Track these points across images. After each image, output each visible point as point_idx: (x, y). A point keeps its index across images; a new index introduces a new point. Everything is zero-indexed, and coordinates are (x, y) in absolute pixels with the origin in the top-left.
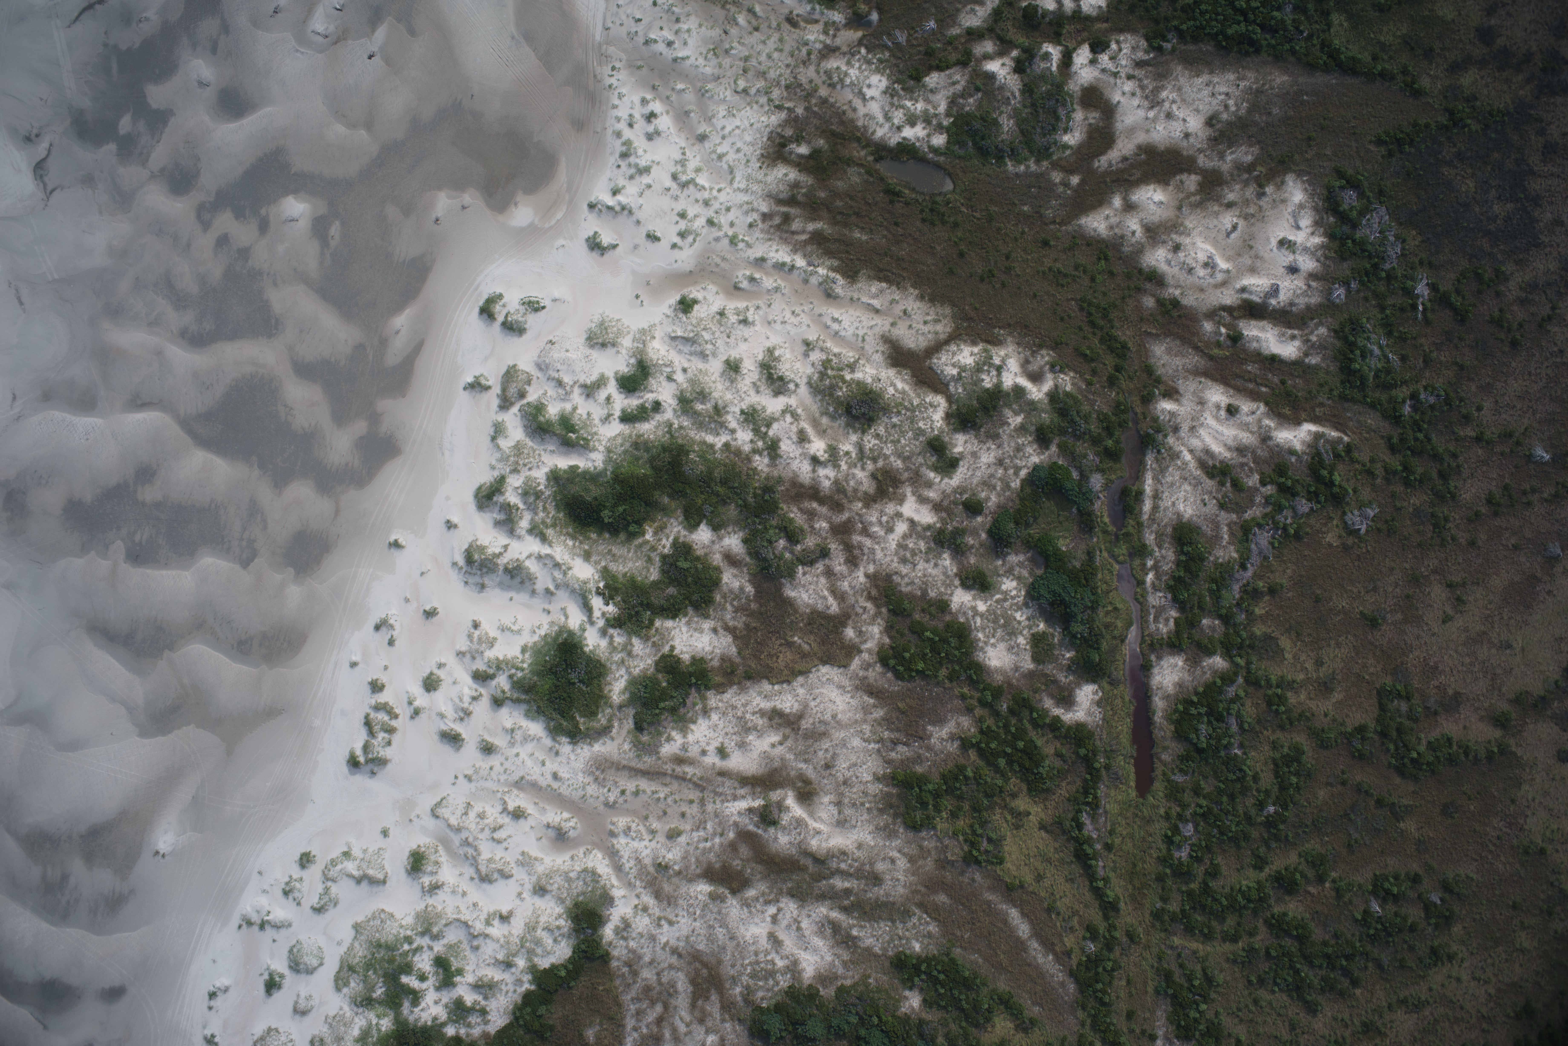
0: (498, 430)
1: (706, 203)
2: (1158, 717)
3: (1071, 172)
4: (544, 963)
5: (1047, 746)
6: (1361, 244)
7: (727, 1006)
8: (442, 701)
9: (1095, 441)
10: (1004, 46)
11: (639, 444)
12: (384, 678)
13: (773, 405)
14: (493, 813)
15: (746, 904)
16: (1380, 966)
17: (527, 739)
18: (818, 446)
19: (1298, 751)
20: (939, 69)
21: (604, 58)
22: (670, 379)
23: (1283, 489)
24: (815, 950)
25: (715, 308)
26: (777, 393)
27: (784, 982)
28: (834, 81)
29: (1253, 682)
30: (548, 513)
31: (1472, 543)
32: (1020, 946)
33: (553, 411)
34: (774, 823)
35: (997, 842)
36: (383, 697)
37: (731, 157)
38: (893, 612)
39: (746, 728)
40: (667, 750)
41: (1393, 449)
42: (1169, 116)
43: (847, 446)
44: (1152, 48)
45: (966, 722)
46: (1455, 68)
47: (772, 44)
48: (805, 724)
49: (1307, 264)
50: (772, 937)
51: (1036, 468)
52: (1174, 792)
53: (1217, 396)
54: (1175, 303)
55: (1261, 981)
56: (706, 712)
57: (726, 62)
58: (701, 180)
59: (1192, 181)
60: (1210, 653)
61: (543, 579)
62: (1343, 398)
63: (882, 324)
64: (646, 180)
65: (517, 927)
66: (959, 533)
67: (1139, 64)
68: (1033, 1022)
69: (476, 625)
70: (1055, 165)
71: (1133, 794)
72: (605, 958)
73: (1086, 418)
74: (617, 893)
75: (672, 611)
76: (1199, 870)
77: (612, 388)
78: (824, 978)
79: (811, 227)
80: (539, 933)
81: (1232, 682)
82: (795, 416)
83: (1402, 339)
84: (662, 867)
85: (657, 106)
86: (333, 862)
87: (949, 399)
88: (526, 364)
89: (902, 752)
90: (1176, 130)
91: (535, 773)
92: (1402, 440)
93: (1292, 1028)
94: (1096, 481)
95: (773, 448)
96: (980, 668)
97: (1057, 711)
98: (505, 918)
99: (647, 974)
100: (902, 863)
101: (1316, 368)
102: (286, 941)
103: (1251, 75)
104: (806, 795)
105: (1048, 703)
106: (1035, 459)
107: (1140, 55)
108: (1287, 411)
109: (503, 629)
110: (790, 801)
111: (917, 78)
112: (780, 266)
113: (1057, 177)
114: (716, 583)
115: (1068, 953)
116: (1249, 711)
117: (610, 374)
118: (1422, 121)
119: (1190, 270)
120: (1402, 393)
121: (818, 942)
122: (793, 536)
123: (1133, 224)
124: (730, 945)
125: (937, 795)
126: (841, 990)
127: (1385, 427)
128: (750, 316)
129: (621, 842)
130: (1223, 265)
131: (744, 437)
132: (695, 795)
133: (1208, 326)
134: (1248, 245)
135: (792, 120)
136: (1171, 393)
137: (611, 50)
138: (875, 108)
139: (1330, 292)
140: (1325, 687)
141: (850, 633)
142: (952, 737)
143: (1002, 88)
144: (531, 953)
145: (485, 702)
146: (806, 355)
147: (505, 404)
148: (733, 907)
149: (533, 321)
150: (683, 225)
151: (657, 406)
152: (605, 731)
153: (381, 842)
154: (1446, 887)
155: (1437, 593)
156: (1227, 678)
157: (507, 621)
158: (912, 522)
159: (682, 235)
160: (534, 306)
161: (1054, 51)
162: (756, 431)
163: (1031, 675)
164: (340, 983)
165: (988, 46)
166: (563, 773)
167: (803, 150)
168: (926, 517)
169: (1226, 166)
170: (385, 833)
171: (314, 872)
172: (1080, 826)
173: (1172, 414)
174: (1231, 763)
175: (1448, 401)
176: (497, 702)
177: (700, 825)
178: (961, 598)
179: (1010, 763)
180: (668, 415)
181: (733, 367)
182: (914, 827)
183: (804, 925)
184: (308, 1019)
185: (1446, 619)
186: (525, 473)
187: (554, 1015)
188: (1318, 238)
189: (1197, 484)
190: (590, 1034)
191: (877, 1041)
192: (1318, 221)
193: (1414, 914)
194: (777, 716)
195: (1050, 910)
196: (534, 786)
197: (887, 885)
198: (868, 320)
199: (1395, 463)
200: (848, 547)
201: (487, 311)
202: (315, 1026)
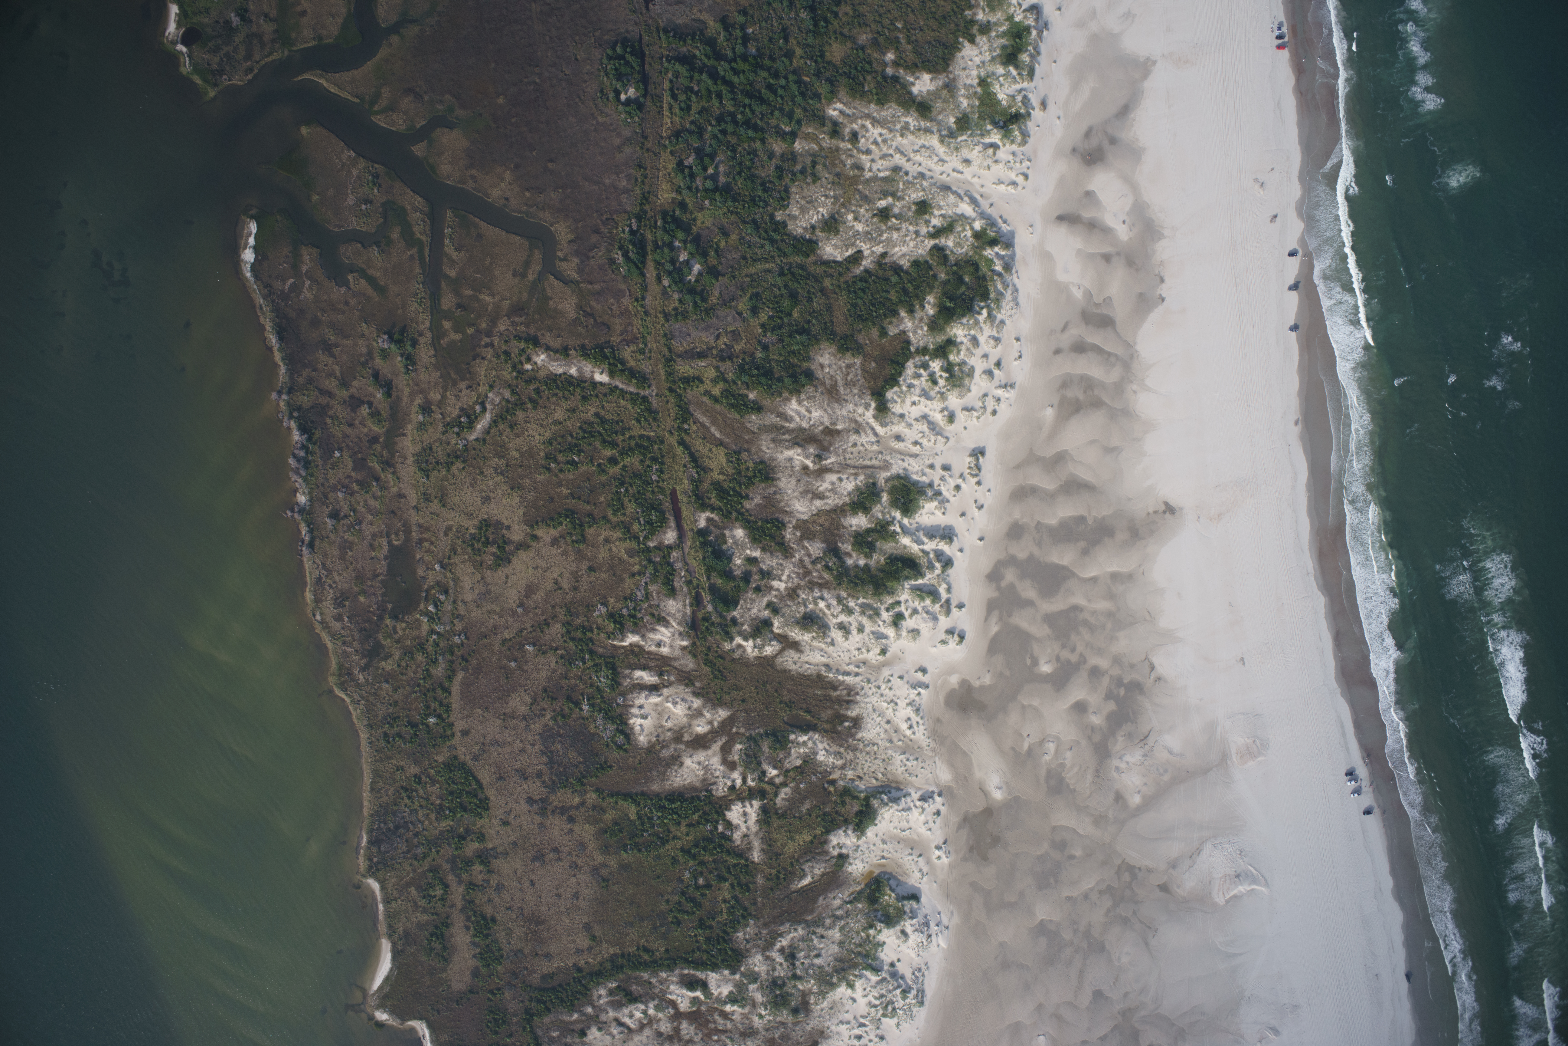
0: (949, 590)
1: (882, 695)
2: (672, 519)
3: (737, 733)
4: (896, 389)
5: (715, 501)
6: (614, 722)
7: (823, 383)
8: (952, 483)
9: (713, 624)
10: (771, 782)
11: (892, 593)
12: (976, 487)
13: (842, 618)
14: (925, 442)
15: (822, 423)
16: (572, 436)
17: (917, 473)
18: (822, 605)
19: (614, 514)
20: (797, 767)
21: (933, 750)
22: (884, 622)
23: (634, 617)
24: (792, 410)
25: (871, 653)
26: (841, 623)
27: (803, 396)
28: (838, 755)
29: (636, 538)
30: (924, 561)
31: (553, 607)
32: (714, 423)
33: (928, 602)
34: (816, 456)
35: (729, 461)
36: (975, 479)
37: (875, 716)
38: (783, 544)
39: (833, 490)
40: (862, 478)
41: (591, 640)
42: (699, 763)
43: (811, 606)
44: (710, 791)
45: (748, 506)
46: (583, 803)
47: (866, 767)
48: (810, 496)
49: (635, 710)
50: (810, 412)
51: (735, 610)
52: (662, 490)
53: (665, 651)
54: (687, 685)
55: (617, 422)
56: (849, 494)
57: (883, 756)
58: (885, 705)
59: (686, 737)
60: (655, 547)
61: (921, 535)
62: (613, 657)
63: (804, 658)
64: (908, 701)
65: (908, 402)
66: (762, 579)
67: (715, 783)
68: (704, 394)
69: (944, 513)
70: (743, 735)
71: (678, 488)
72: (873, 394)
73: (717, 633)
74: (872, 420)
75: (869, 531)
76: (648, 462)
77: (907, 614)
78: (787, 399)
79: (838, 693)
80: (899, 400)
82: (833, 615)
83: (592, 686)
84: (857, 432)
85: (908, 733)
86: (983, 414)
87: (772, 632)
88: (942, 618)
89: (771, 490)
90: (696, 758)
91: (911, 461)
92: (587, 645)
93: (603, 407)
94: (710, 608)
95: (840, 600)
96: (745, 527)
97: (713, 516)
98: (914, 403)
99: (855, 391)
100: (764, 448)
101: (626, 668)
102: (996, 382)
103: (667, 787)
104: (805, 468)
105: (716, 518)
106: (735, 613)
107: (714, 787)
108: (636, 649)
109: (933, 514)
110: (811, 465)
111: (804, 761)
112: (848, 674)
113: (742, 730)
114: (853, 545)
115: (695, 423)
116: (636, 527)
117: (908, 620)
118: (594, 779)
119: (683, 700)
120: (590, 663)
121: (792, 413)
122: (827, 567)
123: (708, 715)
124: (825, 406)
125: (755, 476)
126: (781, 396)
127: (595, 648)
128: (856, 653)
129: (874, 439)
130: (670, 705)
131: (852, 604)
132: (849, 462)
133: (672, 679)
134: (660, 714)
135: (853, 736)
136: (684, 648)
137: (931, 754)
138: (820, 746)
139: (624, 701)
140: (607, 540)
141: (798, 534)
142: (752, 499)
143: (769, 764)
144: (902, 392)
145: (936, 485)
146: (833, 640)
147: (948, 601)
148: (827, 421)
149: (943, 636)
150: (890, 685)
151: (887, 610)
152: (887, 480)
153: (966, 424)
154: (549, 469)
155: (565, 586)
156: (646, 538)
157: (932, 517)
158: (781, 580)
159: (889, 681)
160: (943, 642)
161: (750, 783)
162: (847, 607)
163: (725, 528)
164: (972, 369)
165: (777, 781)
166: (900, 462)
167: (847, 724)
168: (775, 583)
169: (673, 746)
170: (965, 428)
171: (989, 409)
172: (697, 472)
173: (682, 640)
174: (641, 505)
175: (570, 664)
176: (931, 485)
177: (844, 451)
178: (757, 554)
179: (728, 493)
180: (882, 607)
181: (861, 630)
182: (762, 462)
183: (798, 419)
184: (982, 353)
185: (561, 575)
186: (935, 575)
187: (889, 370)
188: (631, 721)
189: (668, 614)
190: (874, 364)
191: (763, 380)
192: (632, 729)
193: (561, 458)
194: (821, 497)
195: (705, 438)
196: (911, 456)
197: (769, 438)
198: (810, 659)
199: (589, 634)
200: (804, 567)
201: (962, 637)
202: (979, 352)
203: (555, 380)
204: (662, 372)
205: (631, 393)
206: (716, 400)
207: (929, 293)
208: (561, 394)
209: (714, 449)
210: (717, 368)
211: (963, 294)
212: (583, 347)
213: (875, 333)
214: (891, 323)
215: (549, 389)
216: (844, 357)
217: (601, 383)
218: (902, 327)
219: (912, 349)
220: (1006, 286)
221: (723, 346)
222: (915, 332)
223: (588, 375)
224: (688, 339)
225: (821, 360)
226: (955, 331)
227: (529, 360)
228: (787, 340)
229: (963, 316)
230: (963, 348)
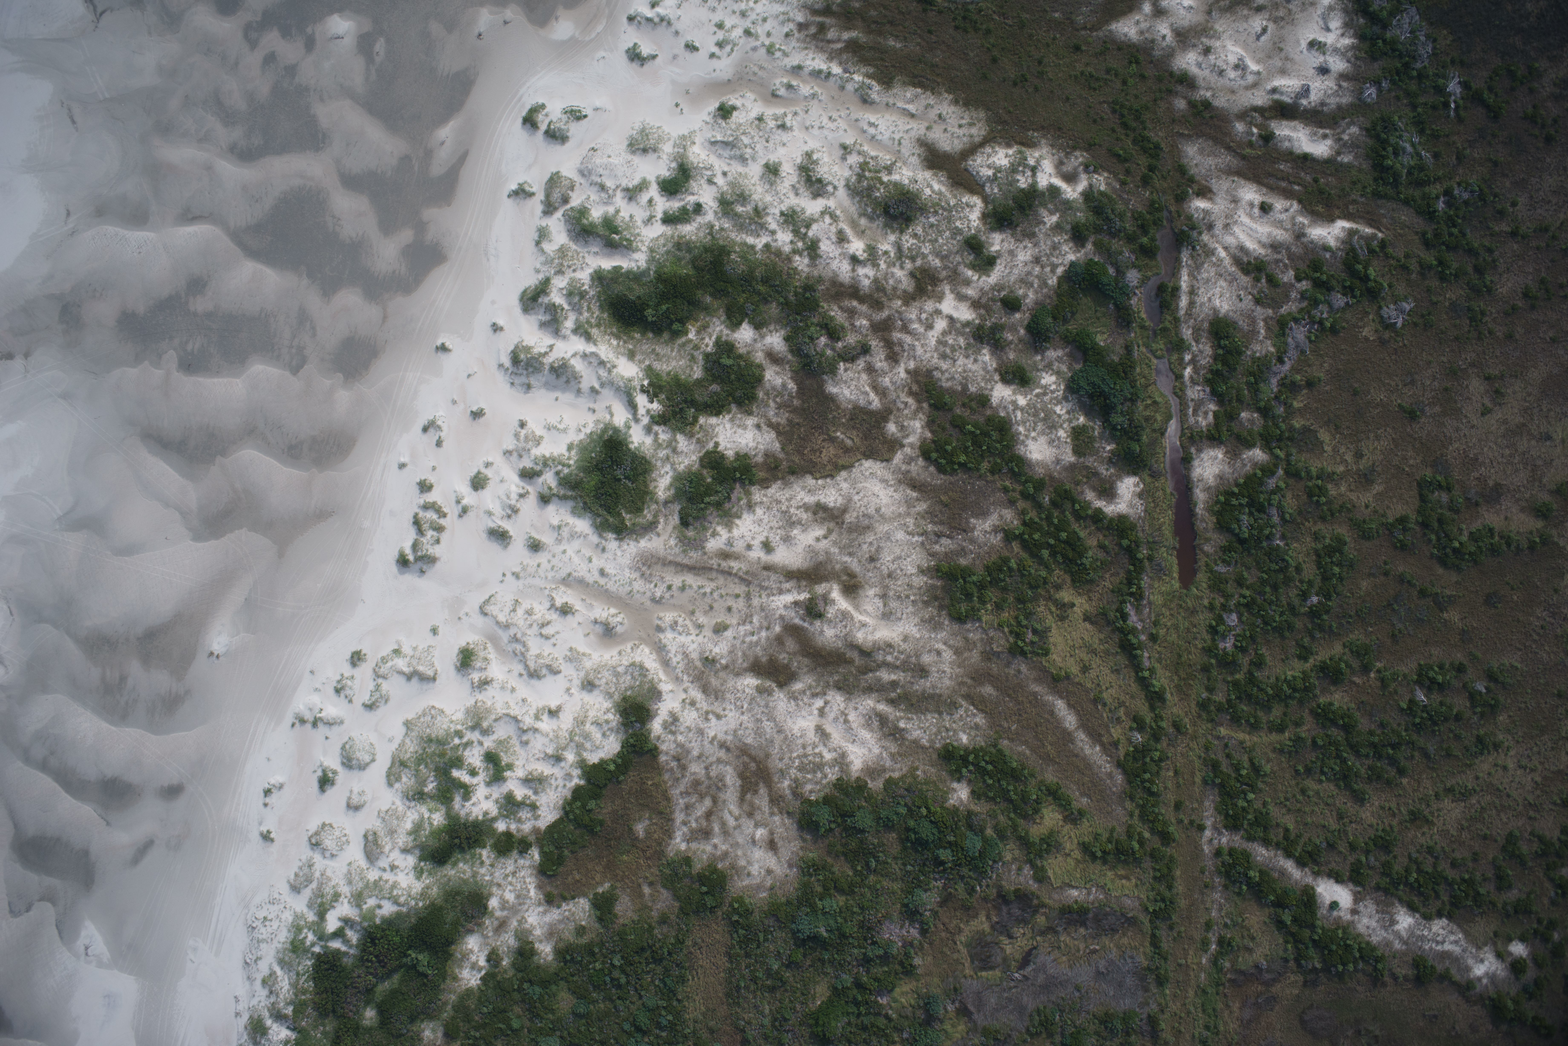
0: (543, 235)
1: (743, 14)
2: (1200, 509)
4: (593, 758)
5: (1090, 537)
6: (1392, 44)
7: (776, 800)
8: (489, 499)
9: (1131, 239)
11: (681, 245)
12: (432, 478)
13: (812, 207)
14: (541, 610)
15: (793, 697)
16: (1426, 755)
17: (573, 536)
18: (857, 246)
19: (1340, 541)
22: (710, 182)
23: (1318, 284)
24: (863, 743)
25: (754, 114)
26: (816, 195)
27: (832, 775)
29: (1293, 474)
30: (592, 313)
31: (1510, 337)
32: (1067, 737)
33: (596, 214)
34: (820, 616)
35: (1042, 634)
36: (432, 497)
38: (935, 407)
39: (791, 523)
40: (713, 544)
41: (1427, 244)
43: (886, 245)
45: (1008, 514)
48: (849, 518)
49: (1338, 65)
50: (820, 730)
51: (1072, 264)
52: (1217, 584)
53: (1250, 194)
54: (1207, 105)
55: (1308, 771)
56: (750, 507)
60: (1250, 446)
61: (589, 378)
62: (1377, 195)
63: (918, 128)
65: (566, 721)
66: (997, 328)
68: (1081, 813)
69: (522, 425)
71: (1177, 585)
72: (654, 752)
73: (1121, 216)
74: (665, 687)
75: (716, 408)
76: (1244, 661)
77: (654, 191)
78: (872, 771)
79: (846, 36)
80: (588, 727)
81: (1273, 473)
82: (834, 217)
83: (1435, 136)
84: (709, 661)
86: (384, 660)
87: (985, 199)
88: (569, 171)
89: (945, 545)
91: (582, 570)
92: (1437, 235)
93: (1340, 817)
94: (1133, 277)
95: (813, 249)
96: (1021, 461)
97: (1099, 504)
98: (553, 713)
99: (696, 768)
100: (948, 655)
101: (1348, 167)
102: (338, 738)
104: (851, 589)
105: (1090, 495)
106: (1072, 257)
108: (1320, 208)
109: (549, 428)
110: (836, 594)
112: (817, 74)
114: (759, 380)
115: (1115, 744)
116: (1290, 504)
117: (652, 178)
119: (1221, 73)
120: (1436, 189)
121: (865, 734)
122: (834, 333)
123: (1164, 29)
124: (778, 739)
125: (981, 586)
126: (889, 782)
127: (1419, 223)
128: (788, 121)
129: (668, 637)
130: (1253, 67)
131: (784, 238)
132: (740, 589)
133: (1240, 127)
134: (1278, 48)
136: (1205, 192)
139: (1361, 90)
140: (1365, 479)
141: (891, 428)
142: (996, 530)
144: (580, 747)
145: (532, 499)
146: (844, 159)
147: (549, 209)
148: (780, 701)
149: (575, 130)
150: (720, 35)
151: (698, 208)
152: (650, 527)
153: (430, 640)
155: (1476, 386)
156: (1268, 471)
157: (553, 420)
158: (951, 319)
159: (720, 45)
160: (576, 115)
162: (796, 232)
163: (1072, 467)
164: (392, 778)
166: (610, 569)
168: (965, 314)
170: (434, 631)
171: (365, 670)
172: (1124, 617)
173: (1206, 212)
174: (1274, 554)
175: (1482, 197)
176: (544, 499)
177: (746, 619)
178: (1001, 393)
179: (1053, 554)
180: (710, 217)
181: (772, 171)
182: (959, 619)
183: (852, 717)
184: (361, 814)
185: (1485, 412)
186: (569, 274)
187: (604, 809)
188: (1347, 41)
189: (1232, 280)
190: (640, 829)
191: (927, 831)
192: (1347, 25)
193: (1460, 703)
194: (821, 512)
195: (1096, 701)
196: (581, 583)
197: (934, 677)
198: (904, 124)
199: (1430, 258)
200: (889, 344)
201: (530, 121)
202: (368, 821)
203: (1455, 903)
204: (1180, 887)
205: (1266, 842)
206: (1054, 794)
207: (469, 992)
208: (1444, 866)
209: (1075, 670)
210: (1040, 877)
211: (382, 979)
212: (1376, 980)
213: (624, 908)
214: (581, 931)
215: (1470, 883)
216: (713, 859)
217: (1339, 880)
218: (554, 915)
219: (535, 854)
220: (269, 982)
221: (1018, 931)
222: (521, 897)
223: (1369, 908)
224: (1102, 965)
225: (771, 861)
226: (418, 887)
227: (1516, 967)
228: (851, 928)
229: (390, 923)
230: (402, 839)
